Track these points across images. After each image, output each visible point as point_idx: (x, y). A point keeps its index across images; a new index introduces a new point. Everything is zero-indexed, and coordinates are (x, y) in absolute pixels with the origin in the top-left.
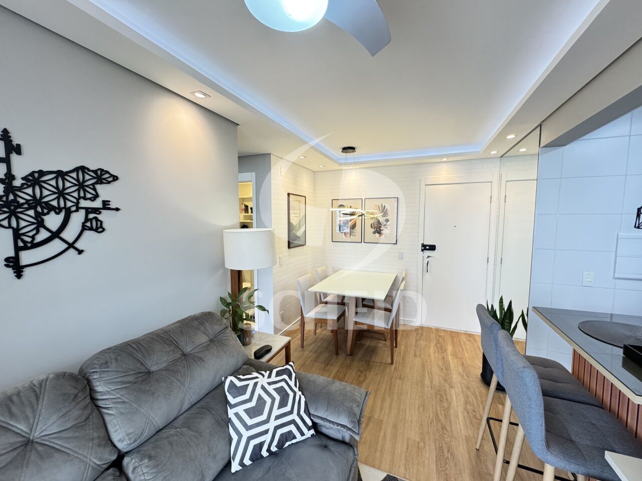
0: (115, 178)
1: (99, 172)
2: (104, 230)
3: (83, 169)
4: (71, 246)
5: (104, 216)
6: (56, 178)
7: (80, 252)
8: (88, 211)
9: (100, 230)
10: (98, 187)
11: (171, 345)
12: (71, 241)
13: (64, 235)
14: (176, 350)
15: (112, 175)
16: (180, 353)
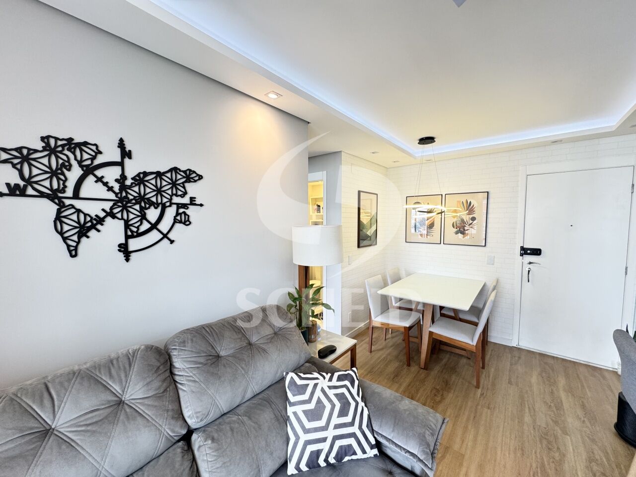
0: (201, 177)
1: (188, 172)
2: (190, 223)
3: (175, 170)
4: (165, 236)
5: (191, 211)
6: (156, 178)
7: (172, 242)
8: (179, 206)
9: (188, 223)
10: (187, 185)
11: (239, 333)
12: (165, 232)
13: (160, 227)
14: (243, 338)
15: (198, 175)
16: (247, 341)
